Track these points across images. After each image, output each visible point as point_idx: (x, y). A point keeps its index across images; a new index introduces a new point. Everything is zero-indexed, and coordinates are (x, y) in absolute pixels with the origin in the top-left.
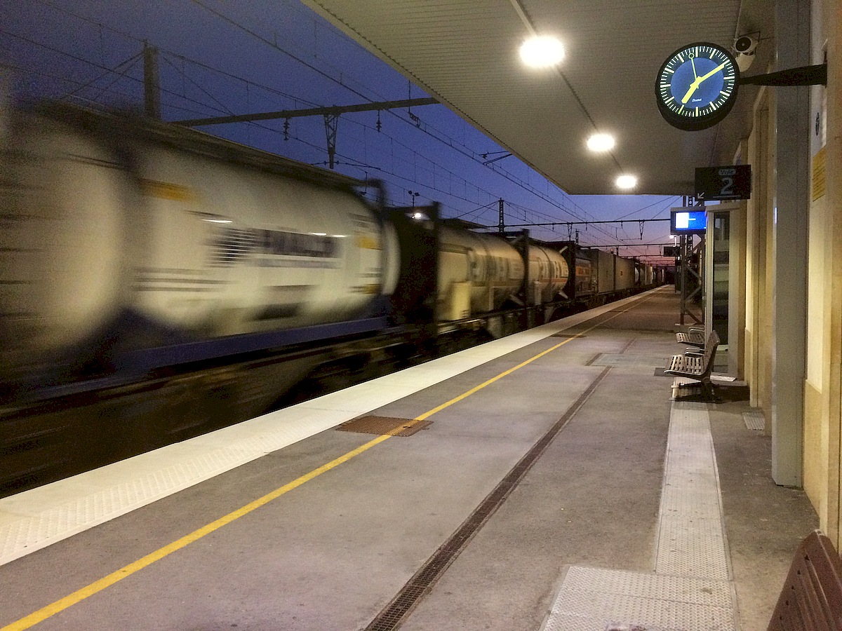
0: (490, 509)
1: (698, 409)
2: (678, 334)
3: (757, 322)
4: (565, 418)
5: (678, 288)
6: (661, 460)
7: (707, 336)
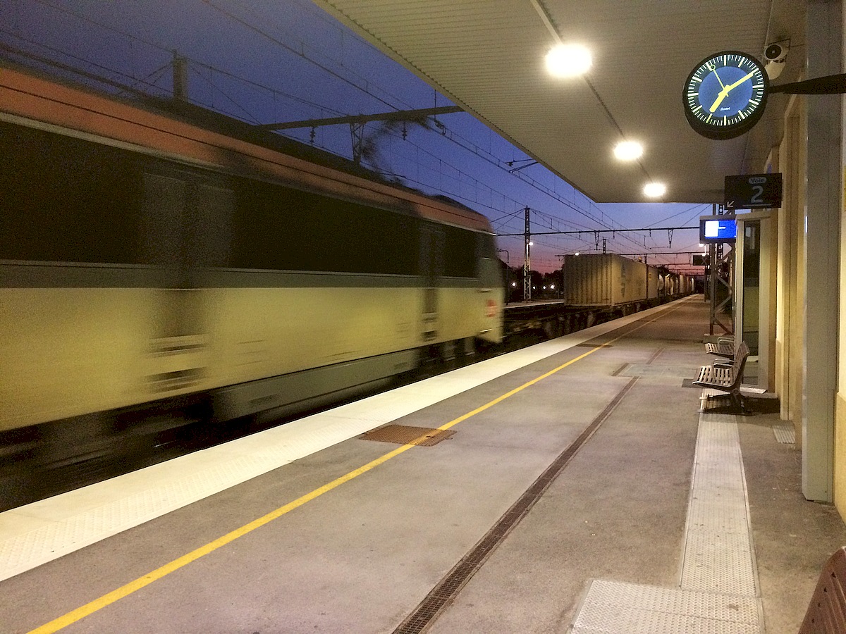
0: (513, 521)
1: (727, 421)
2: (707, 345)
3: (787, 333)
4: (589, 430)
5: (708, 297)
6: (688, 473)
7: (737, 347)
